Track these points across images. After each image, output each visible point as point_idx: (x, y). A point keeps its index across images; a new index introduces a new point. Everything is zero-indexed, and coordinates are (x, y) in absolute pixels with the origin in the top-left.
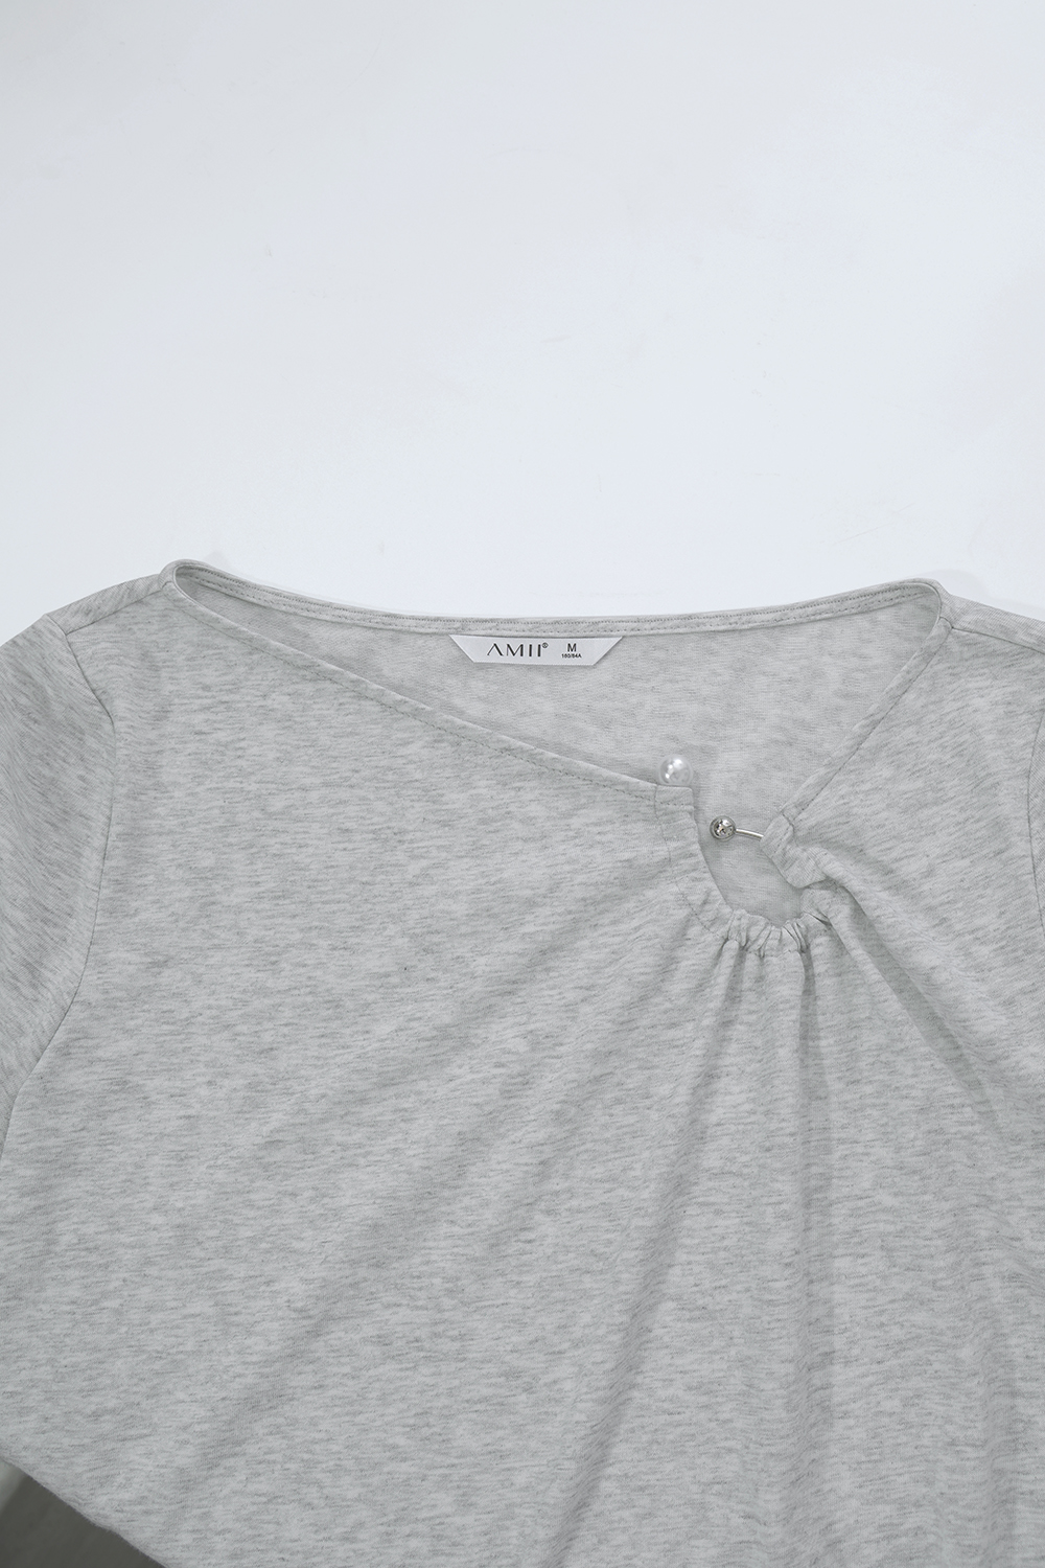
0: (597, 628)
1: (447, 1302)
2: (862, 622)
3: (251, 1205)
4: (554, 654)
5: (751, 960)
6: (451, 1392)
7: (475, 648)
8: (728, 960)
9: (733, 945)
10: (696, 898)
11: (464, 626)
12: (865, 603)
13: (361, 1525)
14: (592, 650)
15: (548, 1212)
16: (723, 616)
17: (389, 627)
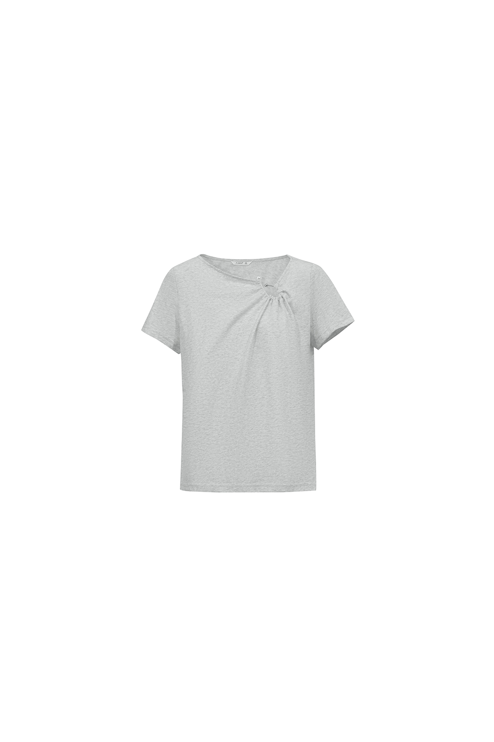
0: (249, 260)
1: (226, 349)
2: (282, 260)
3: (201, 337)
4: (244, 264)
5: (271, 301)
6: (227, 362)
7: (234, 263)
8: (268, 301)
9: (269, 299)
10: (263, 293)
11: (233, 260)
12: (282, 257)
13: (215, 381)
14: (248, 263)
15: (240, 336)
16: (265, 259)
17: (223, 260)
